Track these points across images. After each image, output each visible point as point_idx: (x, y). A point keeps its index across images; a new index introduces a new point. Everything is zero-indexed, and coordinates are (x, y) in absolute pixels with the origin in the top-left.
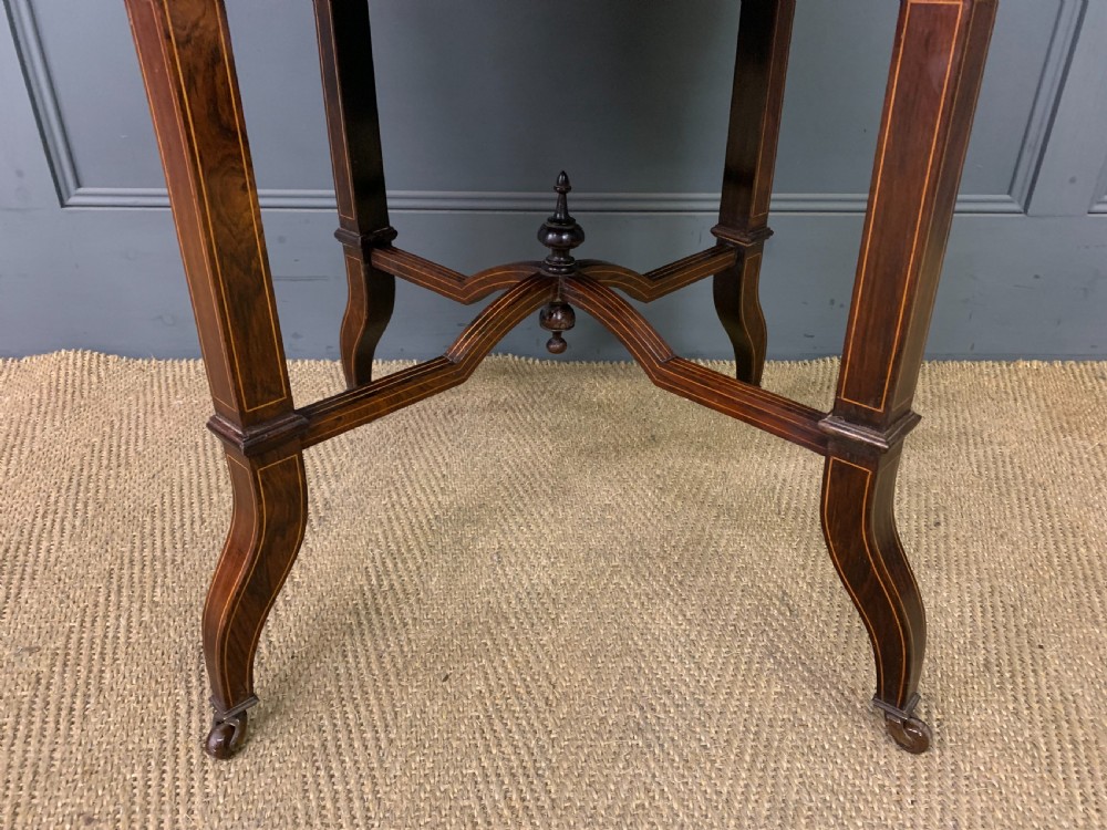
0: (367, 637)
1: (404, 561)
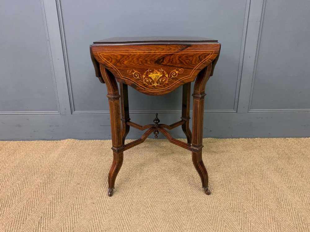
0: (128, 182)
1: (132, 171)
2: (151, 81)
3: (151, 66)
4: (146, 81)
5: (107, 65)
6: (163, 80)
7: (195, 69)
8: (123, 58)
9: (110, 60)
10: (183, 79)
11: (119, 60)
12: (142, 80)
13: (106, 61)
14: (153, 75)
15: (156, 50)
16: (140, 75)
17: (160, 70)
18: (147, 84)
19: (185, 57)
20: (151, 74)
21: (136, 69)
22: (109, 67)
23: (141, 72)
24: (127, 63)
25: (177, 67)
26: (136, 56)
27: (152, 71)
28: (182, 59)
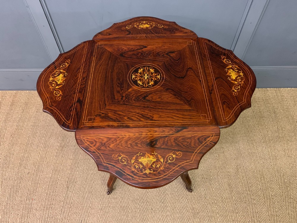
2: (141, 166)
3: (141, 149)
4: (136, 167)
5: (89, 149)
6: (156, 165)
7: (196, 153)
8: (110, 141)
9: (94, 144)
10: (183, 164)
11: (105, 144)
12: (130, 167)
13: (89, 145)
14: (145, 159)
15: (148, 133)
16: (128, 160)
17: (153, 154)
18: (136, 171)
19: (182, 139)
20: (142, 158)
21: (123, 153)
22: (92, 151)
23: (130, 156)
24: (114, 146)
25: (174, 150)
26: (124, 138)
27: (144, 155)
28: (178, 142)
